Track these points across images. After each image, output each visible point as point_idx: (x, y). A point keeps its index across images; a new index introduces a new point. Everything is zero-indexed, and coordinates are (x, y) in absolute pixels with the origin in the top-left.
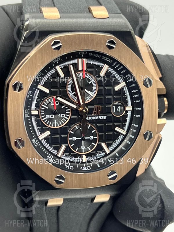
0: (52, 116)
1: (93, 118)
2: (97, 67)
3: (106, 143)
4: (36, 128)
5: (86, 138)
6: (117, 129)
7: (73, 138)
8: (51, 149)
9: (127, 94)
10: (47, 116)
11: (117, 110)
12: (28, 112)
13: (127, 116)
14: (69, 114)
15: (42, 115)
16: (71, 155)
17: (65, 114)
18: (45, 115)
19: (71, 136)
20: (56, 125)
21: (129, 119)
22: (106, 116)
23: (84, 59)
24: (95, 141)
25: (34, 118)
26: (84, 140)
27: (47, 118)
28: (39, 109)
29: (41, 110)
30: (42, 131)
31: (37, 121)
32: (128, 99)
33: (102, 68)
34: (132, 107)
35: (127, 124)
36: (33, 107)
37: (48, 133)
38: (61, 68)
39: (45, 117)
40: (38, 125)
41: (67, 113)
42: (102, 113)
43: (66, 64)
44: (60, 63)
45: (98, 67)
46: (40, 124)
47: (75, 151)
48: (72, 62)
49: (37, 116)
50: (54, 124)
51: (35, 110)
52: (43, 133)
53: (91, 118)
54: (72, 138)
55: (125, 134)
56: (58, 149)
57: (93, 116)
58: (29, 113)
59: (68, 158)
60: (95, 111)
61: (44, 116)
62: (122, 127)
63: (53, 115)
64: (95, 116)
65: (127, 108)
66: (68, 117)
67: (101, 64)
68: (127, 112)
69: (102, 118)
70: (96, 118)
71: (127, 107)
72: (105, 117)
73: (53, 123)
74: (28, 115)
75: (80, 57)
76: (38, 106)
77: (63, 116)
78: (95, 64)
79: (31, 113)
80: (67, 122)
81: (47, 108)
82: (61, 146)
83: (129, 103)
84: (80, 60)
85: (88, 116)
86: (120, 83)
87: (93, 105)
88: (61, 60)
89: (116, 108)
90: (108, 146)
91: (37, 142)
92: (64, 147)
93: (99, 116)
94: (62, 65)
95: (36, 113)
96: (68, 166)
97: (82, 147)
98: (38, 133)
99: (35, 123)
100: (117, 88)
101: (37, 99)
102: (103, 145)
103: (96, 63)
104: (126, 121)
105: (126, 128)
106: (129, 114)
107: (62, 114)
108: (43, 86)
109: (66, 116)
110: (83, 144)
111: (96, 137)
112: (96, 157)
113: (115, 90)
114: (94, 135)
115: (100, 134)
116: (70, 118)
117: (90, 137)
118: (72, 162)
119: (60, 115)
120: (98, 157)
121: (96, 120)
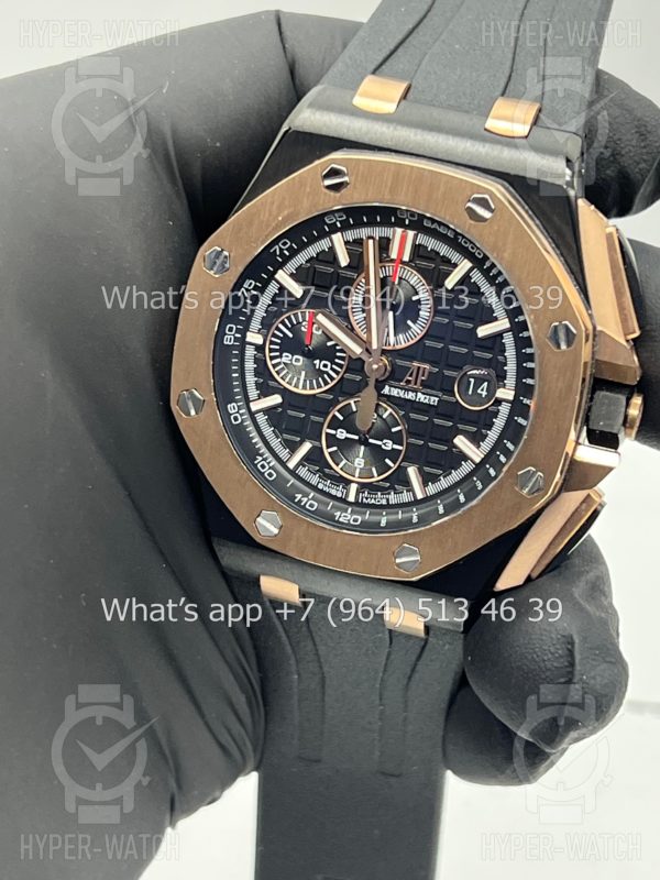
0: (297, 360)
1: (402, 394)
2: (443, 261)
3: (420, 471)
4: (251, 379)
5: (371, 441)
6: (461, 442)
7: (340, 430)
8: (275, 443)
9: (510, 353)
10: (284, 354)
11: (479, 391)
12: (236, 332)
13: (496, 414)
14: (341, 366)
15: (271, 350)
16: (324, 473)
17: (333, 363)
18: (281, 351)
19: (335, 424)
20: (300, 386)
21: (499, 423)
22: (437, 399)
23: (411, 234)
24: (394, 455)
25: (250, 352)
26: (366, 443)
27: (284, 360)
28: (268, 332)
29: (274, 335)
30: (265, 391)
31: (256, 360)
32: (511, 367)
33: (455, 265)
34: (513, 393)
35: (493, 435)
36: (255, 324)
37: (276, 399)
38: (347, 243)
39: (281, 356)
40: (257, 373)
41: (337, 361)
42: (427, 386)
43: (363, 233)
44: (345, 227)
45: (447, 261)
46: (262, 370)
47: (337, 465)
48: (378, 232)
49: (260, 348)
50: (299, 379)
51: (259, 332)
52: (265, 396)
53: (395, 392)
54: (336, 430)
55: (478, 460)
56: (293, 447)
57: (402, 389)
58: (239, 336)
59: (314, 480)
60: (411, 376)
61: (278, 354)
62: (477, 439)
63: (301, 358)
64: (408, 390)
65: (500, 393)
66: (337, 373)
67: (455, 257)
68: (498, 402)
69: (426, 401)
70: (411, 396)
71: (501, 390)
72: (434, 401)
73: (295, 379)
74: (236, 339)
75: (401, 223)
76: (266, 324)
77: (325, 366)
78: (438, 253)
79: (244, 336)
80: (332, 384)
81: (291, 335)
82: (301, 442)
83: (511, 381)
84: (399, 231)
85: (390, 386)
86: (496, 319)
87: (412, 358)
88: (347, 219)
89: (476, 386)
90: (427, 479)
91: (241, 415)
92: (307, 447)
93: (419, 394)
94: (351, 235)
95: (259, 340)
96: (305, 499)
97: (357, 460)
98: (253, 393)
99: (250, 365)
100: (483, 331)
101: (269, 306)
102: (412, 471)
103: (444, 250)
104: (490, 426)
105: (486, 446)
106: (504, 409)
107: (323, 362)
108: (292, 275)
109: (332, 369)
110: (361, 454)
111: (400, 448)
112: (388, 500)
113: (476, 334)
114: (397, 439)
115: (412, 440)
116: (342, 377)
117: (385, 441)
118: (322, 492)
119: (317, 362)
120: (392, 502)
121: (410, 400)
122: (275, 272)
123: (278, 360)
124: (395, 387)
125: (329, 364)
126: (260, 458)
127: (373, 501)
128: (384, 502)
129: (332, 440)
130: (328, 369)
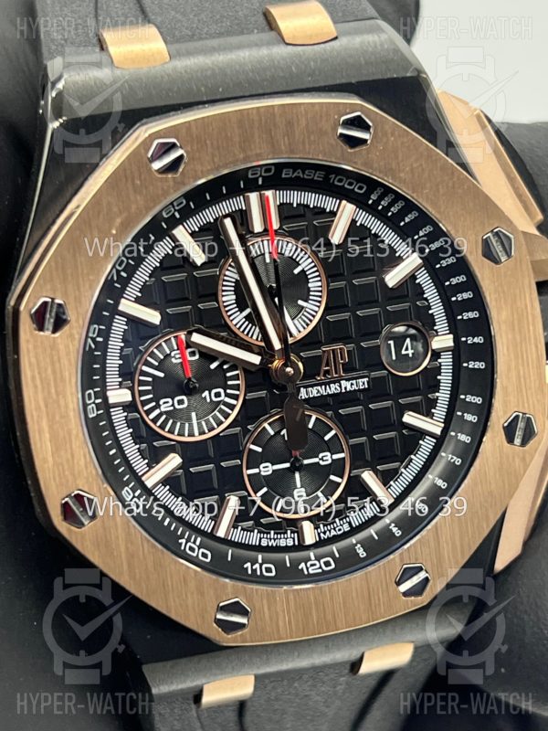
0: (181, 402)
1: (322, 391)
2: (317, 214)
3: (376, 472)
4: (131, 449)
5: (306, 462)
6: (410, 418)
7: (262, 465)
9: (431, 293)
10: (161, 402)
11: (403, 352)
12: (96, 398)
13: (438, 370)
14: (237, 387)
15: (144, 403)
16: (262, 525)
17: (225, 387)
18: (156, 399)
19: (255, 460)
20: (197, 430)
21: (446, 378)
22: (366, 380)
23: (269, 193)
24: (337, 467)
25: (118, 416)
26: (301, 468)
27: (163, 408)
28: (133, 383)
29: (142, 383)
30: (154, 457)
31: (131, 423)
32: (437, 309)
33: (333, 214)
34: (451, 336)
35: (443, 396)
36: (113, 378)
37: (173, 461)
38: (193, 234)
39: (158, 406)
40: (137, 438)
41: (229, 383)
42: (350, 369)
43: (209, 215)
44: (186, 214)
45: (320, 212)
46: (144, 434)
48: (226, 207)
49: (130, 407)
50: (190, 425)
51: (121, 386)
52: (158, 463)
53: (314, 392)
54: (258, 467)
55: (438, 431)
57: (320, 385)
58: (99, 401)
59: (254, 538)
60: (327, 365)
61: (154, 404)
62: (426, 409)
63: (184, 397)
64: (329, 383)
65: (437, 343)
66: (236, 397)
67: (329, 203)
68: (436, 355)
69: (355, 387)
70: (334, 389)
71: (436, 338)
72: (363, 383)
73: (187, 425)
74: (98, 407)
75: (253, 186)
76: (127, 374)
77: (218, 395)
78: (308, 206)
79: (105, 399)
80: (234, 415)
81: (162, 375)
82: (223, 500)
83: (441, 324)
84: (254, 197)
85: (306, 387)
86: (400, 259)
87: (318, 344)
88: (188, 204)
89: (399, 347)
90: (386, 478)
92: (233, 502)
93: (343, 382)
94: (195, 223)
95: (124, 396)
96: (257, 566)
97: (296, 493)
98: (140, 465)
99: (124, 434)
100: (393, 278)
101: (122, 348)
102: (369, 477)
103: (312, 199)
104: (436, 386)
105: (440, 411)
106: (446, 361)
107: (214, 391)
109: (227, 395)
110: (298, 484)
111: (341, 455)
112: (350, 523)
113: (386, 286)
114: (333, 446)
115: (353, 441)
116: (244, 400)
117: (321, 455)
118: (268, 549)
119: (206, 394)
120: (355, 523)
121: (334, 395)
122: (117, 303)
123: (157, 412)
124: (312, 386)
125: (221, 391)
126: (183, 541)
127: (333, 533)
128: (346, 528)
129: (257, 482)
130: (223, 397)
